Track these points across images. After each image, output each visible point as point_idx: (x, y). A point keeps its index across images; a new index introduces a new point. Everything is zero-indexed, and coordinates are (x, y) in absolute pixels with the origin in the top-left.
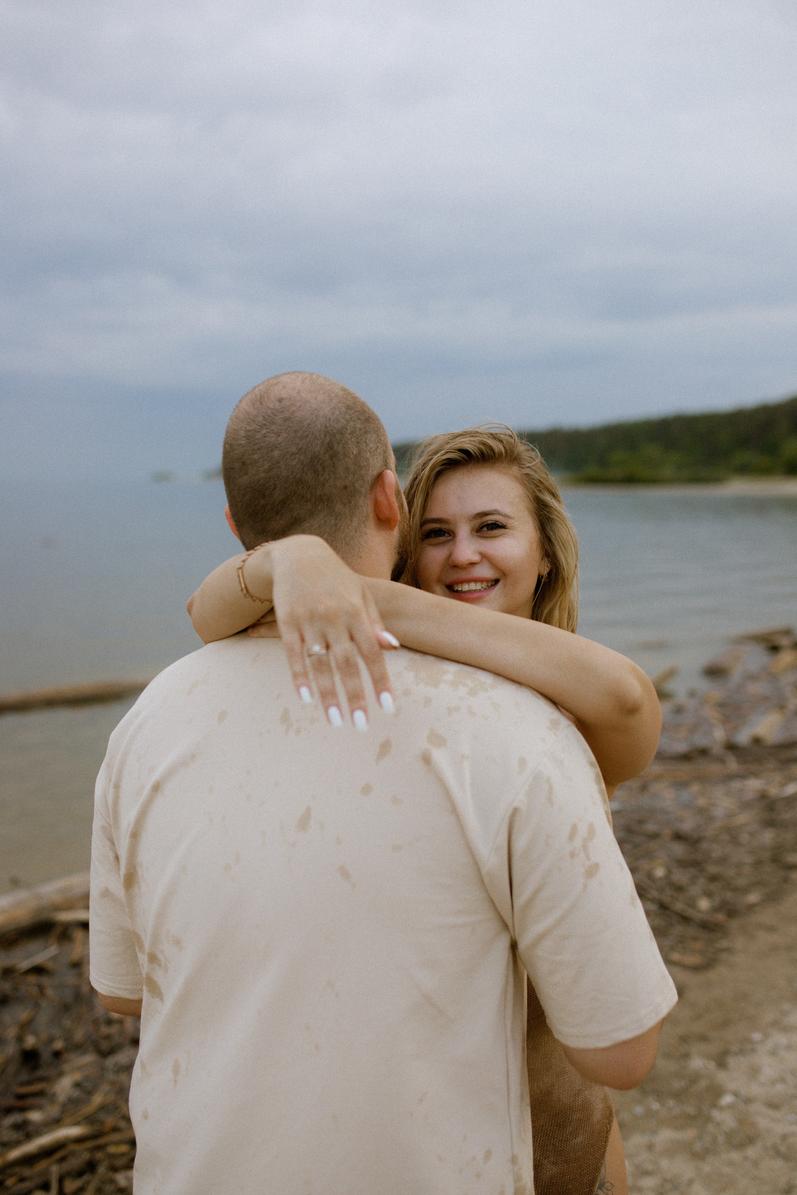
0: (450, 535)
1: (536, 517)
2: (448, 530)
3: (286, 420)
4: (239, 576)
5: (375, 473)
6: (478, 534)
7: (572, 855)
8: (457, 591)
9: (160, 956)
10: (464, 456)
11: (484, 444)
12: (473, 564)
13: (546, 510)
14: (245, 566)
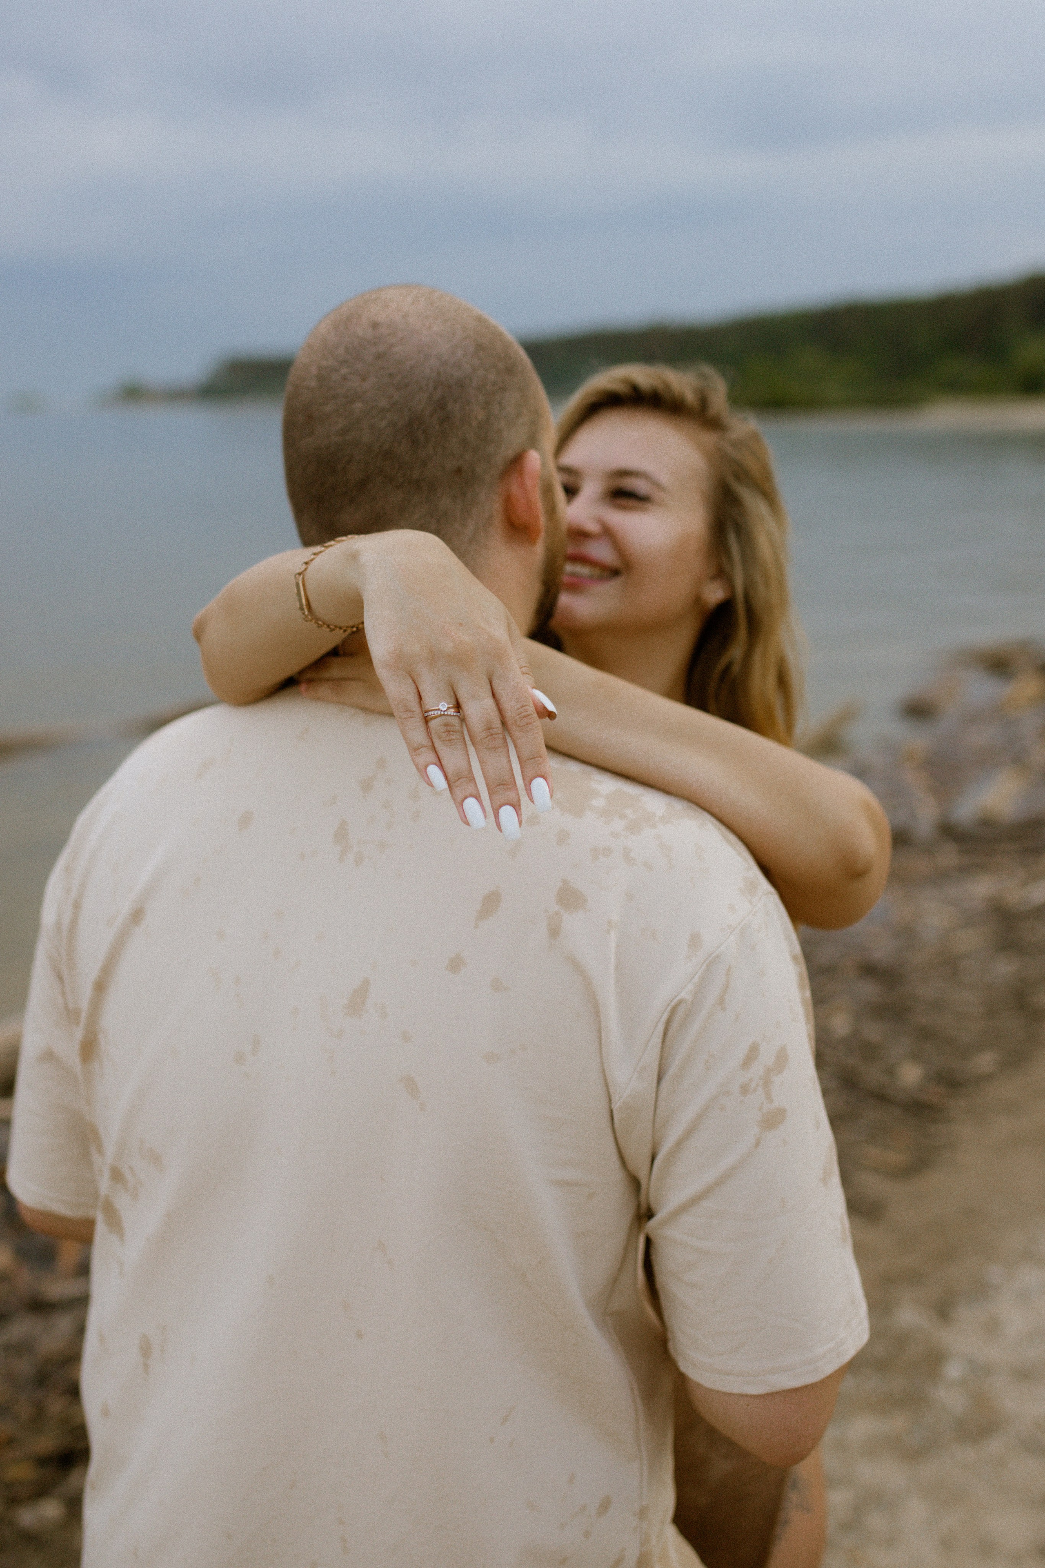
3: (379, 356)
4: (298, 585)
5: (511, 453)
7: (745, 1090)
9: (128, 1176)
14: (308, 571)
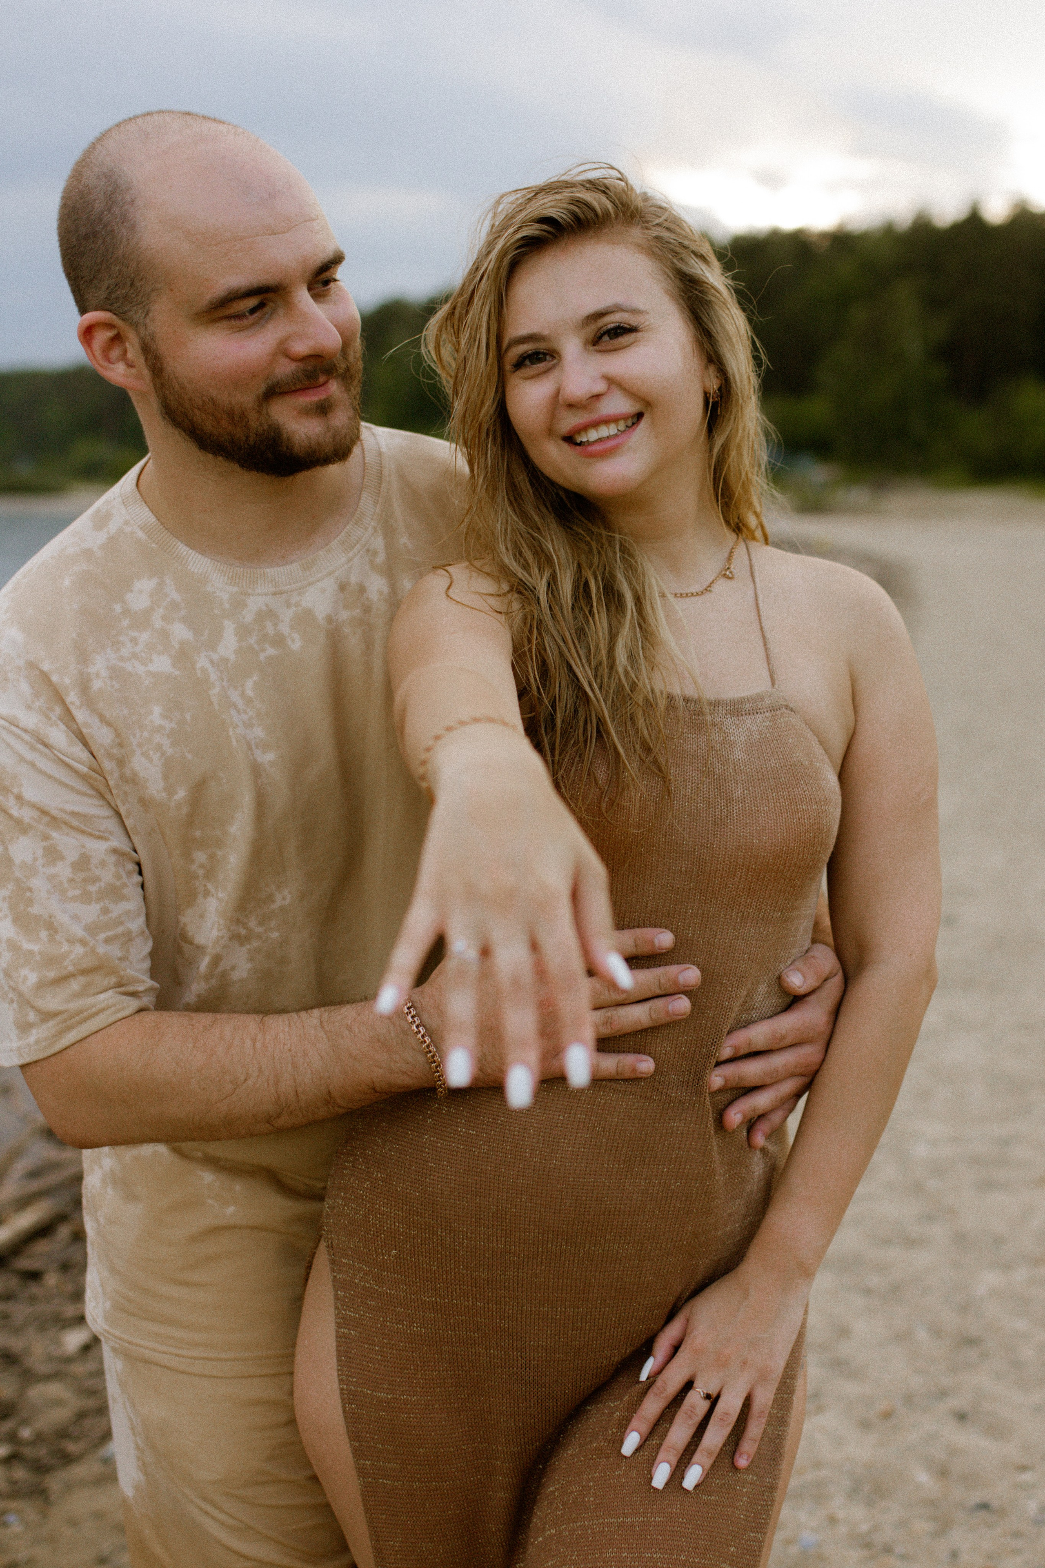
0: (553, 357)
1: (683, 303)
2: (549, 351)
6: (596, 348)
8: (581, 444)
10: (545, 227)
11: (578, 202)
12: (597, 397)
13: (696, 290)
